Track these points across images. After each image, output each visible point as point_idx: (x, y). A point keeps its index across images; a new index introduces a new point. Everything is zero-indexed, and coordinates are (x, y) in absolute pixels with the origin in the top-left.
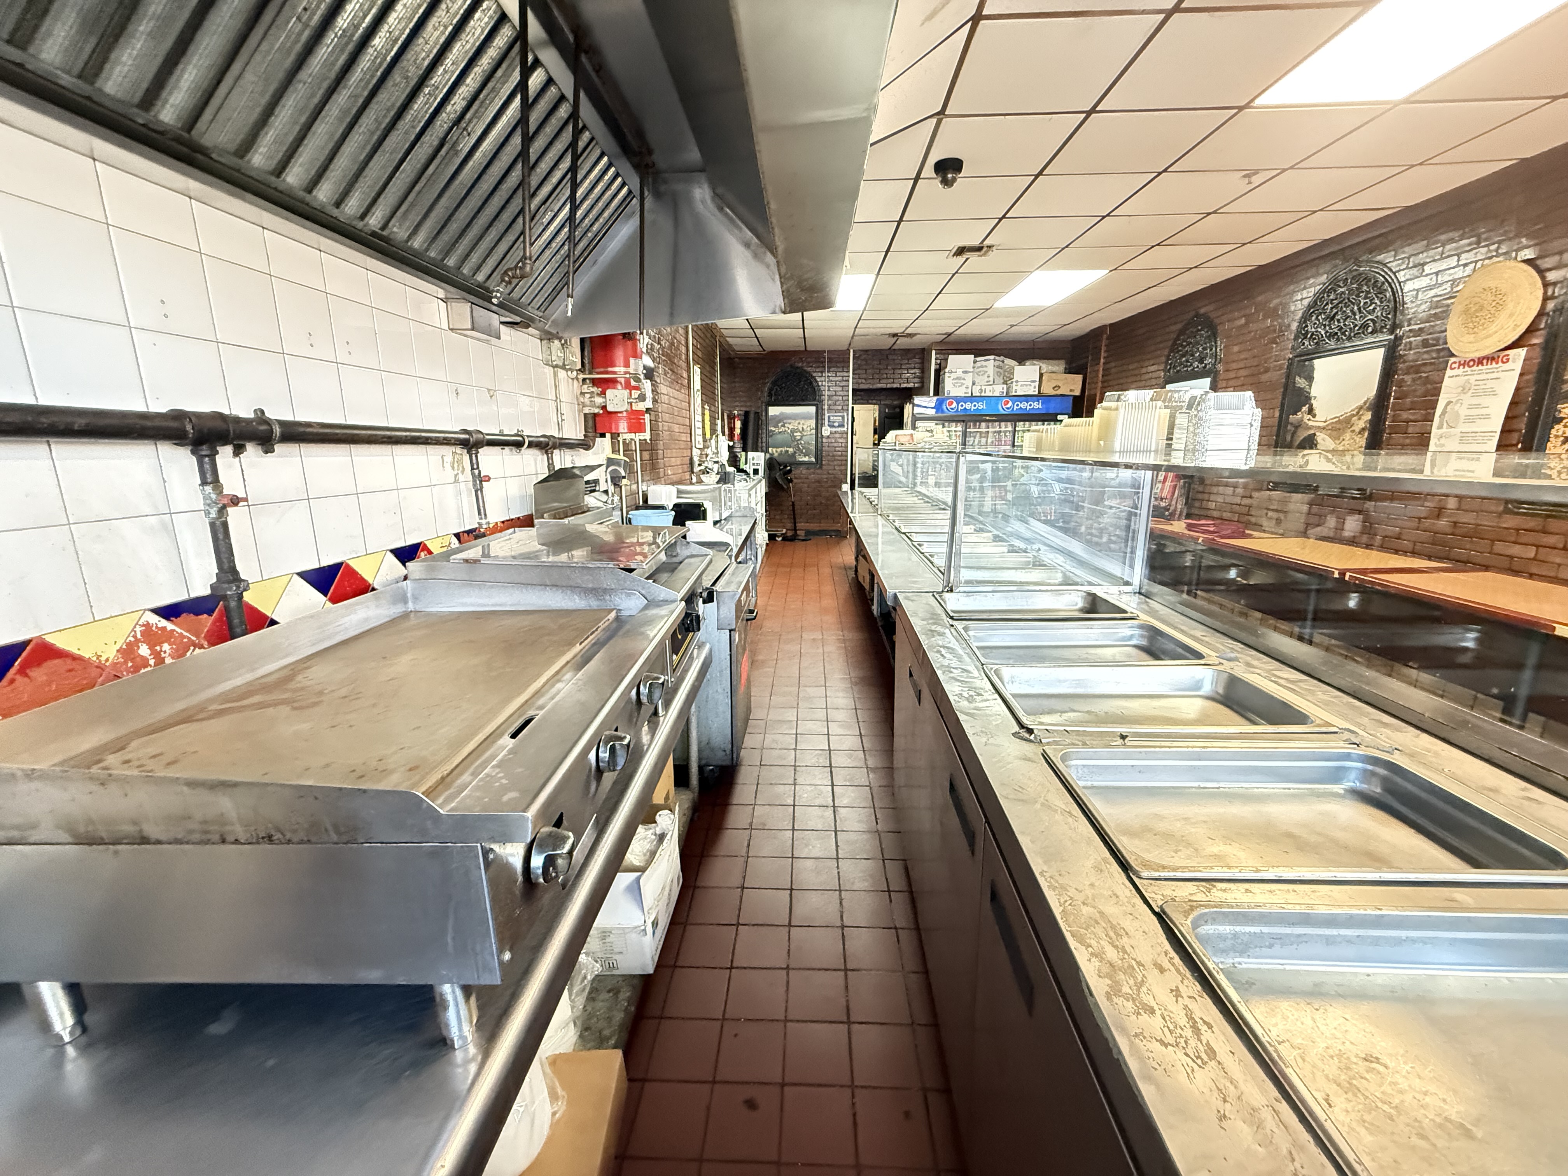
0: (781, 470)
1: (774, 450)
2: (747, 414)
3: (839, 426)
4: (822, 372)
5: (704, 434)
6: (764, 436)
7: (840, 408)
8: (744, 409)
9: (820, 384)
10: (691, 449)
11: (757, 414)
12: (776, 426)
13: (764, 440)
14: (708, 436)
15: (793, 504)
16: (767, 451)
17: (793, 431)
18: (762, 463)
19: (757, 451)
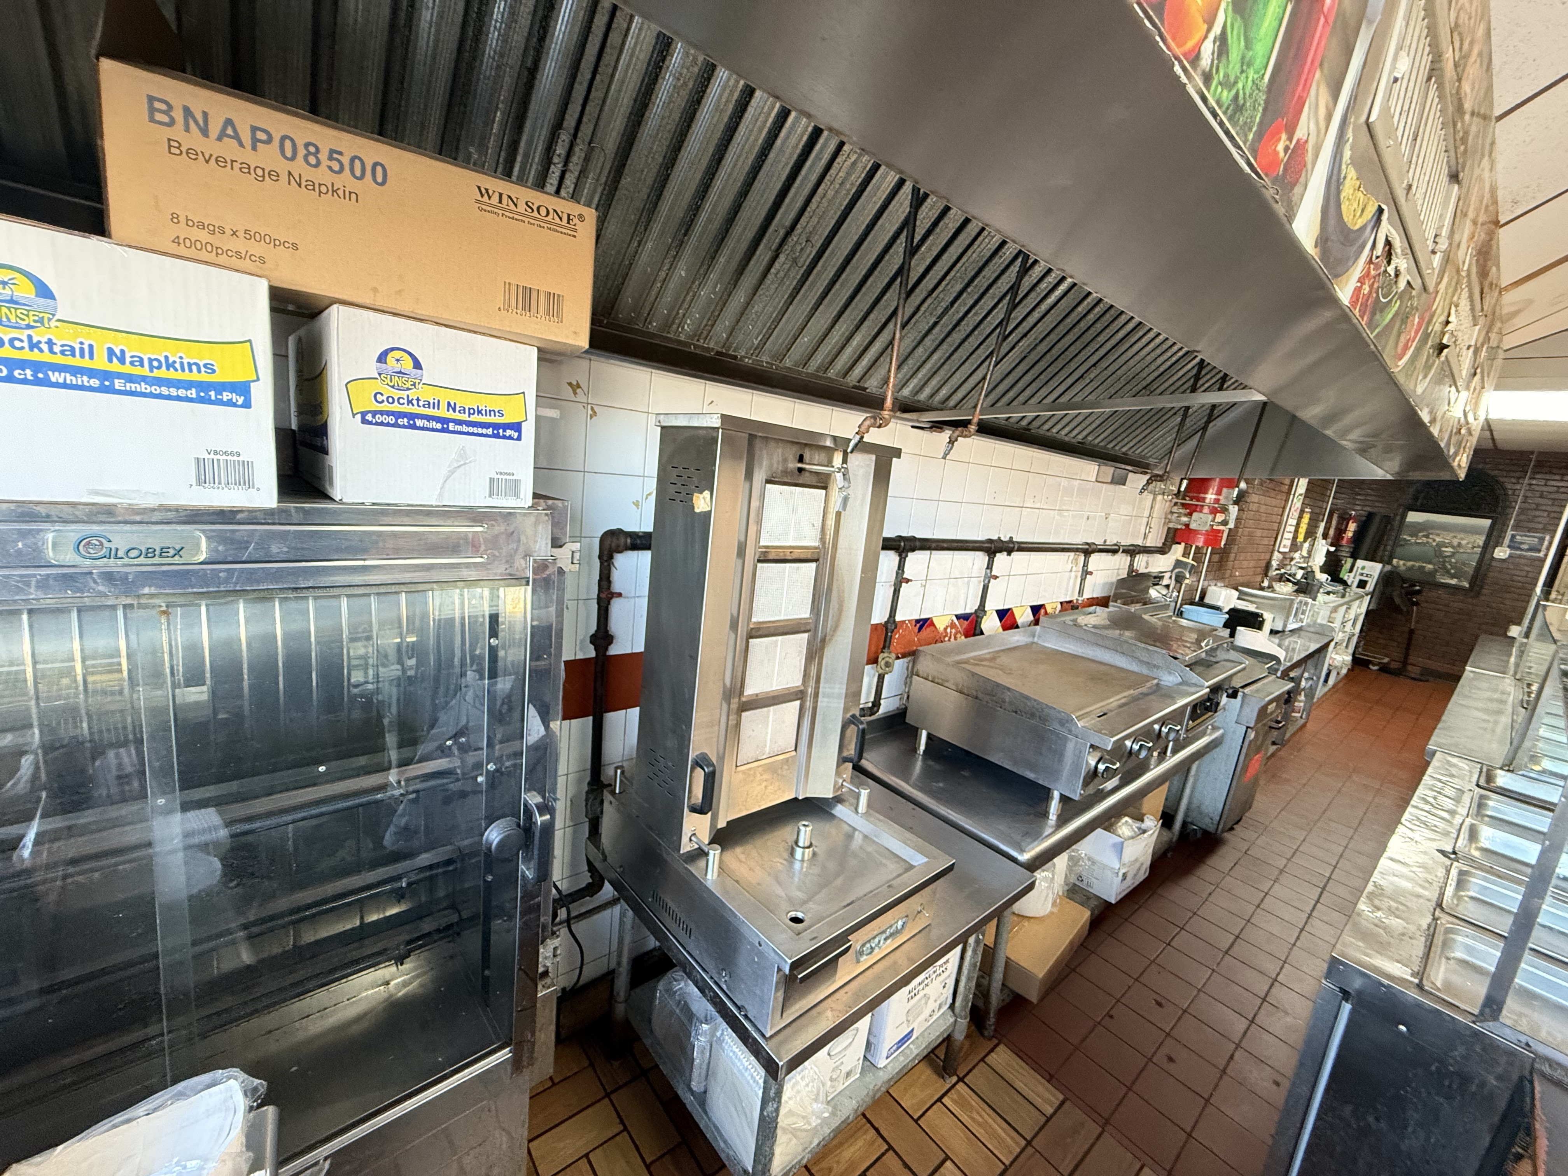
0: (1402, 587)
1: (1401, 562)
2: (1370, 516)
3: (1530, 550)
4: (1519, 478)
5: (1295, 538)
6: (1391, 543)
7: (1541, 526)
8: (1368, 509)
9: (1510, 492)
10: (1272, 552)
11: (1387, 520)
12: (1414, 535)
13: (1389, 548)
14: (1301, 538)
15: (1412, 632)
16: (1389, 562)
17: (1440, 545)
18: (1376, 575)
19: (1372, 560)
